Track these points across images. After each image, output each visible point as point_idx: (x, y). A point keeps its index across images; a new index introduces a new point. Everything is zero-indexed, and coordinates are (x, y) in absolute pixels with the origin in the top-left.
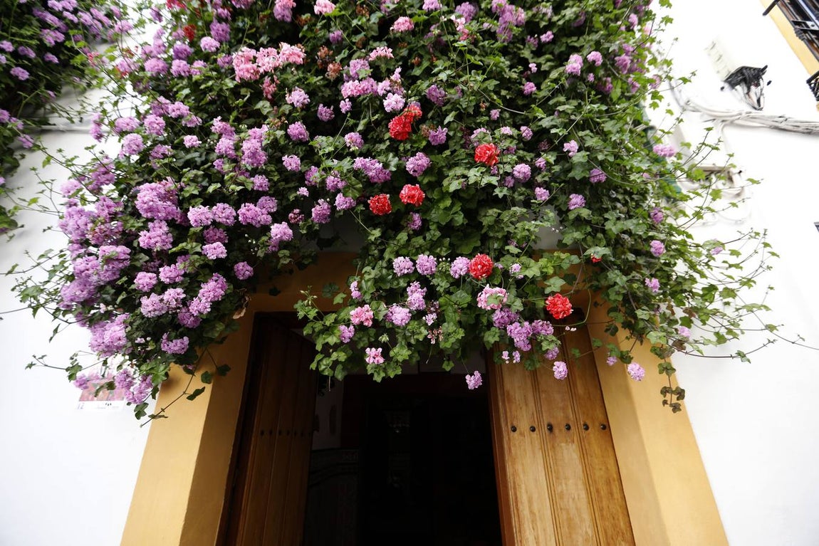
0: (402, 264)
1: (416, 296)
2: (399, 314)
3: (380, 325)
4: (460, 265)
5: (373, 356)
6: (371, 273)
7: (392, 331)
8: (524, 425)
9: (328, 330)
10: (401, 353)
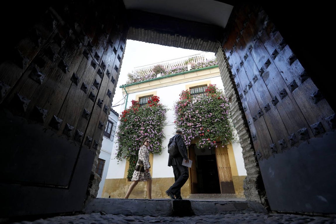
0: (203, 139)
1: (204, 142)
2: (203, 143)
3: (202, 144)
4: (207, 139)
5: (202, 146)
6: (201, 140)
7: (203, 145)
8: (219, 154)
9: (198, 145)
10: (204, 146)
